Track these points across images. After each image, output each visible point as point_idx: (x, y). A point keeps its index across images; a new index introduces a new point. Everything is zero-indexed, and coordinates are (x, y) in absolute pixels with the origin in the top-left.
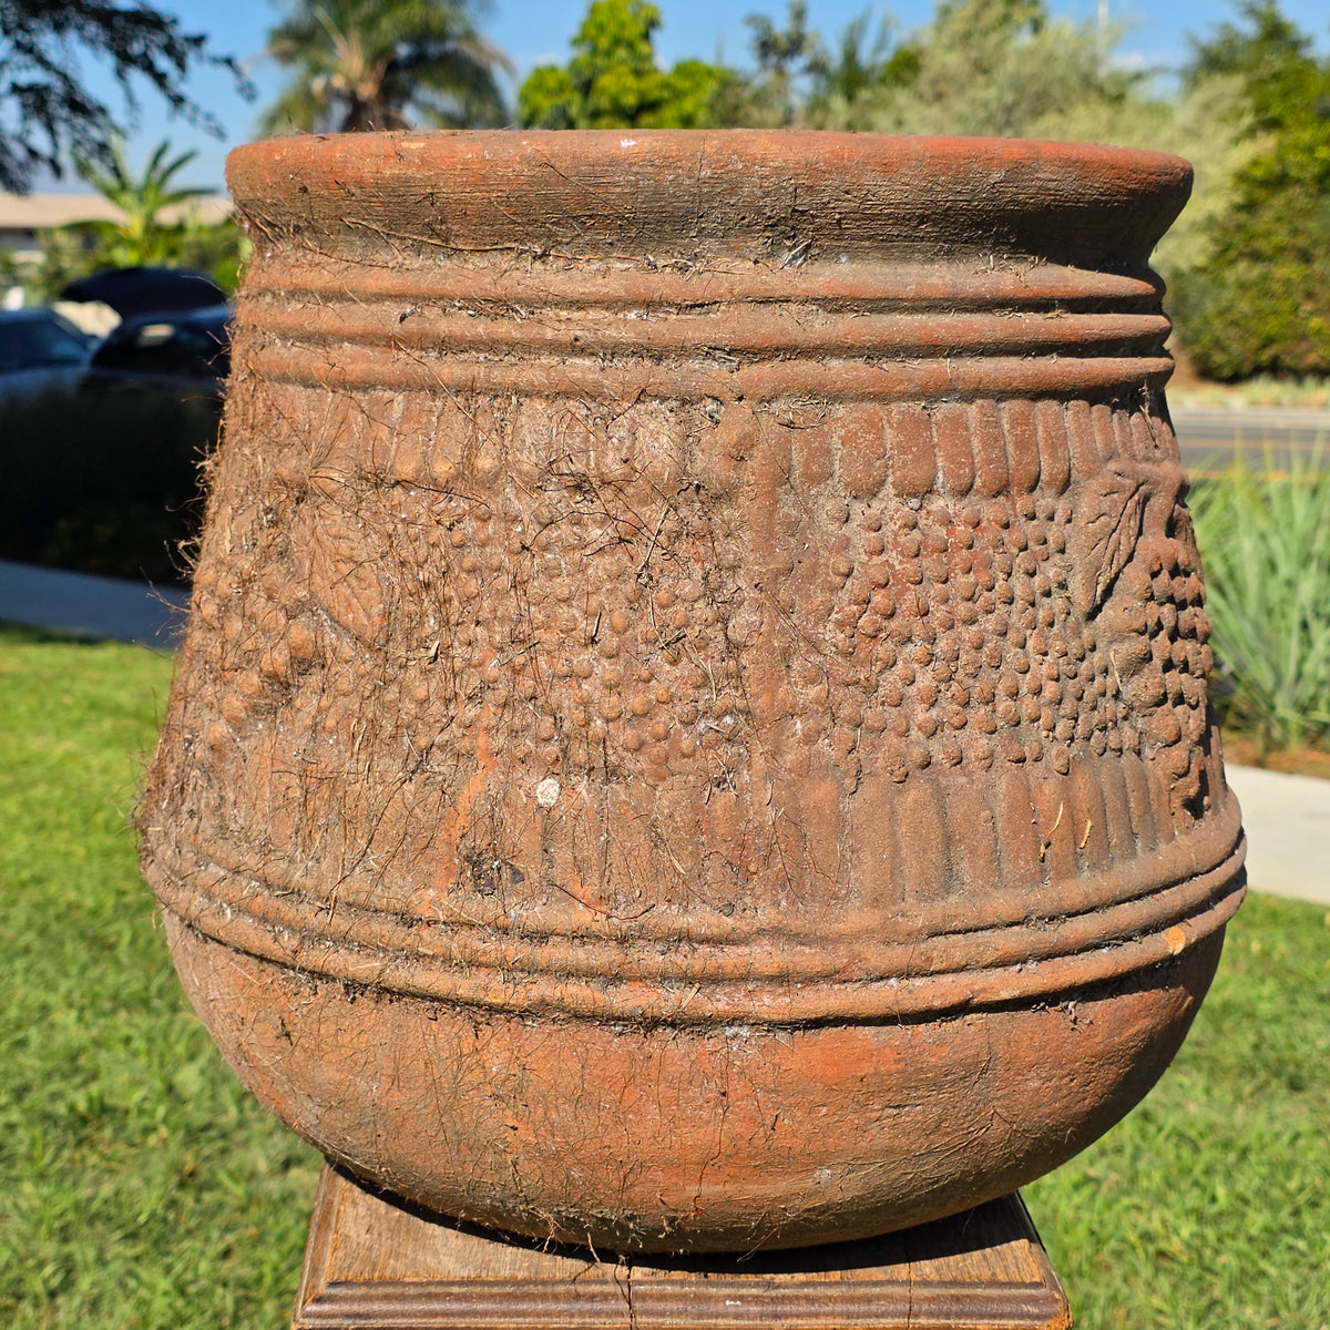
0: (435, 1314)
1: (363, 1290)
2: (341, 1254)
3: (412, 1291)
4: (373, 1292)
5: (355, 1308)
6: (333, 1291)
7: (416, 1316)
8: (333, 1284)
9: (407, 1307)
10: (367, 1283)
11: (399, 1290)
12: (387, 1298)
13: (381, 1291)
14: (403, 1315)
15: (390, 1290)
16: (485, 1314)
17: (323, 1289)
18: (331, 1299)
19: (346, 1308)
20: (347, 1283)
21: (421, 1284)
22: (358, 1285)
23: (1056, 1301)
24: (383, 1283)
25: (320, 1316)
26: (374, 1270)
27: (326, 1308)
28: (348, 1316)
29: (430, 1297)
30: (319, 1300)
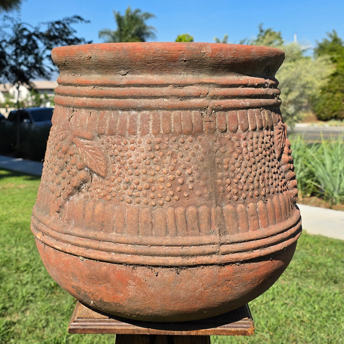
0: (102, 325)
1: (85, 320)
2: (81, 311)
3: (97, 320)
4: (87, 320)
5: (83, 324)
6: (78, 320)
7: (97, 326)
8: (78, 318)
9: (95, 324)
10: (86, 318)
11: (94, 320)
12: (90, 321)
13: (89, 320)
14: (94, 325)
15: (91, 320)
16: (114, 325)
17: (76, 319)
18: (77, 322)
19: (81, 324)
20: (81, 318)
21: (99, 318)
22: (84, 318)
23: (251, 324)
24: (90, 318)
25: (74, 325)
26: (88, 315)
27: (76, 323)
28: (81, 325)
29: (101, 321)
30: (74, 322)
